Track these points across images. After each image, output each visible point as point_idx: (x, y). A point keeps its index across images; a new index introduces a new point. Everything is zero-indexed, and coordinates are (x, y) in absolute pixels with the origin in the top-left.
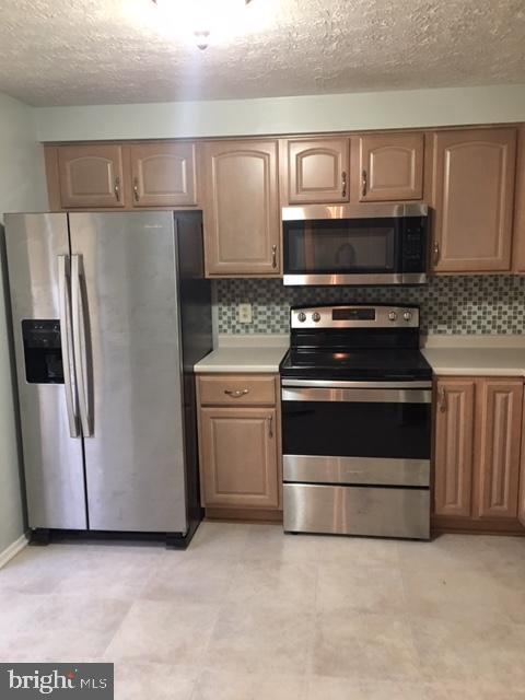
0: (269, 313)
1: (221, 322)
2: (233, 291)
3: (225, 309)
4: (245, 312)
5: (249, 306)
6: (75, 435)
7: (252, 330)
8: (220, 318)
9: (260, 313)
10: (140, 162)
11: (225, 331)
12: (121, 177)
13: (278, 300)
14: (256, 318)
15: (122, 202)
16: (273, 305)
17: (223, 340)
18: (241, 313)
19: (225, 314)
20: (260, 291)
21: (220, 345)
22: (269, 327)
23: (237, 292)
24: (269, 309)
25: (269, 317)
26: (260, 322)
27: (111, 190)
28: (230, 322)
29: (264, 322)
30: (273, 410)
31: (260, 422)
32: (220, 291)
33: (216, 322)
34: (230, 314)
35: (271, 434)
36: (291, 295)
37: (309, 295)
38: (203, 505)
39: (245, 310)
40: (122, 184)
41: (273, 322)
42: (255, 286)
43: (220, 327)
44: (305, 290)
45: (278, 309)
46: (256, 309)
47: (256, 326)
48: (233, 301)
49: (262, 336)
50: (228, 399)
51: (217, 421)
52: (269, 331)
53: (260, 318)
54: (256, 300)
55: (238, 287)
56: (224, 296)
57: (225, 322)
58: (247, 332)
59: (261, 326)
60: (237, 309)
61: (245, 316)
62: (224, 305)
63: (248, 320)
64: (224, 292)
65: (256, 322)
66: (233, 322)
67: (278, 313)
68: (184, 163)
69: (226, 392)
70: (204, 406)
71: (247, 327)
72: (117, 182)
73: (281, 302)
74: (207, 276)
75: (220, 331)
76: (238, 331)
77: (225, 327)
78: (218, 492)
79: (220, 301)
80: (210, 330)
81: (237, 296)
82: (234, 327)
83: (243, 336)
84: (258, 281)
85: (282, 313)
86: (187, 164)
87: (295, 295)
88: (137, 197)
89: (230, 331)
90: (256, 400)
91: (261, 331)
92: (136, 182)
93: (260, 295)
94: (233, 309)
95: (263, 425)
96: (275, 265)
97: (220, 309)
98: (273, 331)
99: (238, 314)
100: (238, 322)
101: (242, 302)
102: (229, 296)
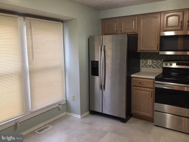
0: (157, 63)
1: (143, 64)
2: (147, 56)
3: (144, 61)
4: (150, 62)
5: (151, 60)
6: (100, 89)
7: (151, 67)
8: (143, 63)
9: (154, 62)
10: (123, 22)
11: (144, 67)
12: (118, 26)
13: (160, 59)
14: (153, 64)
15: (118, 33)
16: (158, 60)
17: (143, 69)
18: (149, 62)
19: (144, 62)
20: (154, 56)
21: (142, 71)
22: (156, 66)
23: (148, 56)
24: (157, 61)
25: (157, 64)
26: (154, 65)
27: (115, 30)
28: (145, 64)
29: (155, 65)
30: (153, 89)
31: (149, 92)
32: (143, 56)
33: (141, 64)
34: (145, 62)
35: (152, 96)
36: (164, 58)
37: (170, 58)
38: (132, 113)
39: (150, 61)
40: (118, 28)
41: (158, 65)
42: (153, 55)
43: (142, 65)
44: (168, 56)
45: (160, 61)
46: (153, 61)
47: (153, 66)
48: (146, 59)
49: (154, 69)
50: (140, 85)
51: (137, 91)
52: (157, 67)
53: (154, 64)
54: (153, 59)
55: (148, 55)
56: (144, 57)
57: (144, 64)
58: (150, 67)
59: (154, 66)
60: (147, 61)
61: (150, 63)
62: (144, 60)
63: (150, 64)
64: (144, 56)
65: (153, 65)
66: (146, 65)
67: (160, 63)
68: (134, 21)
69: (139, 83)
70: (133, 86)
71: (150, 66)
72: (117, 28)
73: (161, 59)
74: (138, 51)
75: (142, 67)
76: (147, 67)
77: (144, 66)
78: (136, 110)
79: (143, 58)
80: (139, 66)
81: (148, 57)
82: (146, 66)
83: (148, 68)
84: (154, 53)
85: (161, 63)
86: (135, 22)
87: (165, 58)
88: (121, 31)
89: (145, 67)
90: (148, 86)
91: (154, 67)
92: (122, 27)
93: (155, 57)
94: (146, 61)
95: (149, 93)
96: (158, 49)
97: (143, 61)
98: (158, 68)
99: (148, 62)
100: (147, 65)
101: (149, 59)
102: (145, 57)
